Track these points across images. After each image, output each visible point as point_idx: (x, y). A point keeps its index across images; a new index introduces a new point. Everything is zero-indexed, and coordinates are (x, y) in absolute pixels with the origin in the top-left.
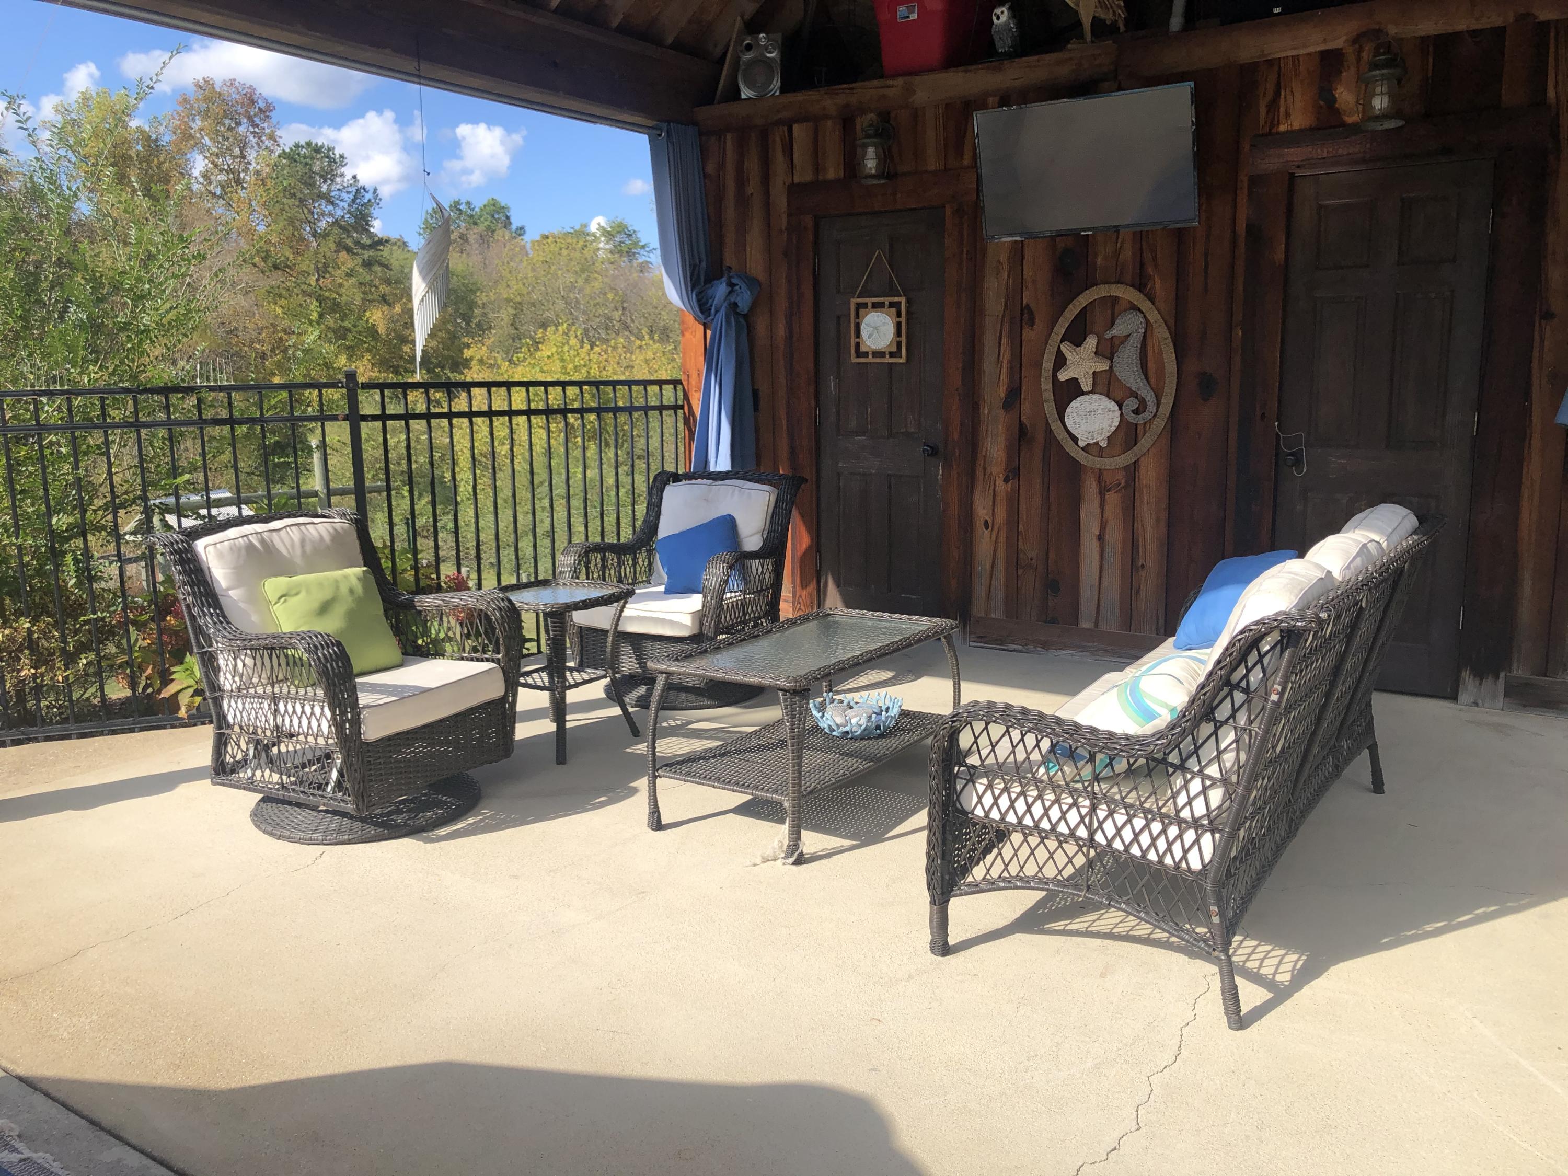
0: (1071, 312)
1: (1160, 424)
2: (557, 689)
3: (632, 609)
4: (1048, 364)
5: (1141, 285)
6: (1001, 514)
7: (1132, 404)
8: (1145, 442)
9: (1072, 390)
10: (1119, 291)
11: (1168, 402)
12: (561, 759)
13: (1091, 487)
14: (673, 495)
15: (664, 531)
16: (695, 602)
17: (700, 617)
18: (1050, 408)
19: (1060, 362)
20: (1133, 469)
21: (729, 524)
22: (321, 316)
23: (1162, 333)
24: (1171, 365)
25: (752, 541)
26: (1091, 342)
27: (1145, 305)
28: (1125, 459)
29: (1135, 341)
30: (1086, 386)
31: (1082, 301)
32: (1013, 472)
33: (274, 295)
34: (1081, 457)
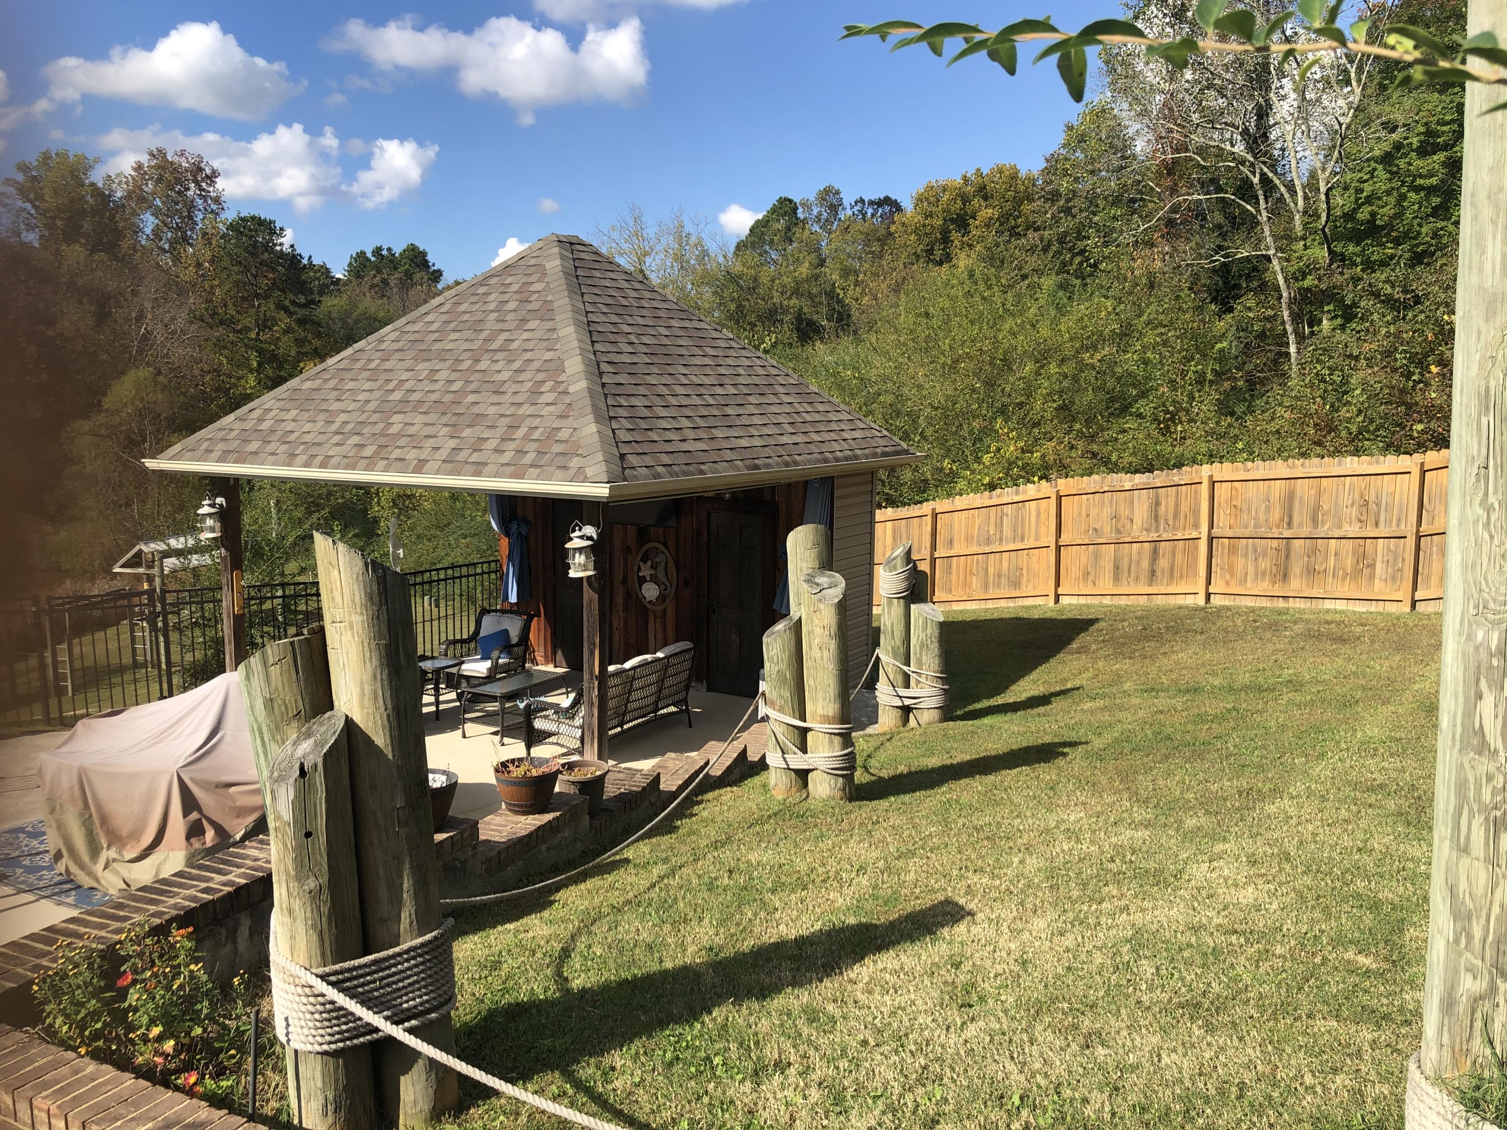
0: (643, 550)
1: (672, 595)
2: (437, 695)
3: (464, 667)
4: (636, 569)
5: (665, 545)
6: (622, 624)
7: (663, 587)
8: (668, 601)
9: (643, 580)
10: (657, 545)
11: (674, 587)
12: (437, 719)
13: (651, 616)
14: (487, 620)
15: (483, 633)
16: (488, 664)
17: (490, 670)
18: (637, 585)
19: (639, 569)
20: (664, 611)
21: (506, 632)
22: (260, 364)
23: (671, 562)
24: (675, 575)
25: (514, 640)
26: (649, 563)
27: (666, 551)
28: (661, 607)
29: (663, 564)
30: (648, 579)
31: (648, 546)
32: (625, 609)
33: (219, 345)
34: (648, 605)
